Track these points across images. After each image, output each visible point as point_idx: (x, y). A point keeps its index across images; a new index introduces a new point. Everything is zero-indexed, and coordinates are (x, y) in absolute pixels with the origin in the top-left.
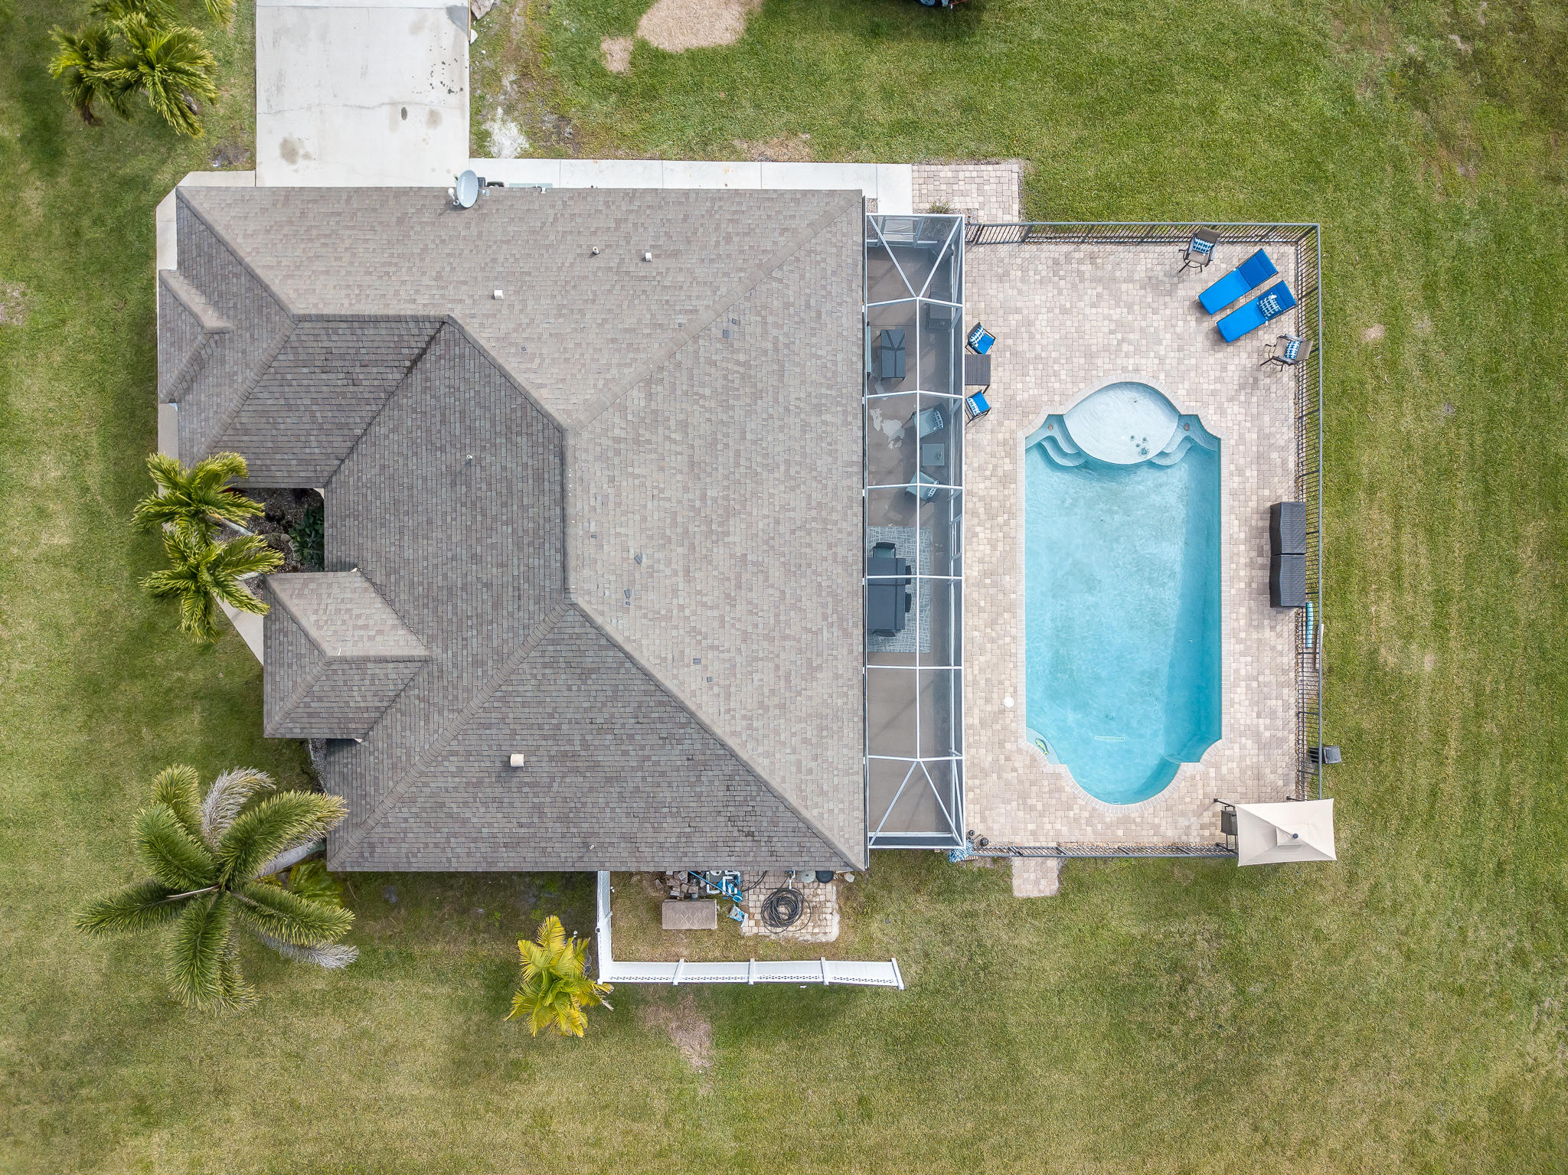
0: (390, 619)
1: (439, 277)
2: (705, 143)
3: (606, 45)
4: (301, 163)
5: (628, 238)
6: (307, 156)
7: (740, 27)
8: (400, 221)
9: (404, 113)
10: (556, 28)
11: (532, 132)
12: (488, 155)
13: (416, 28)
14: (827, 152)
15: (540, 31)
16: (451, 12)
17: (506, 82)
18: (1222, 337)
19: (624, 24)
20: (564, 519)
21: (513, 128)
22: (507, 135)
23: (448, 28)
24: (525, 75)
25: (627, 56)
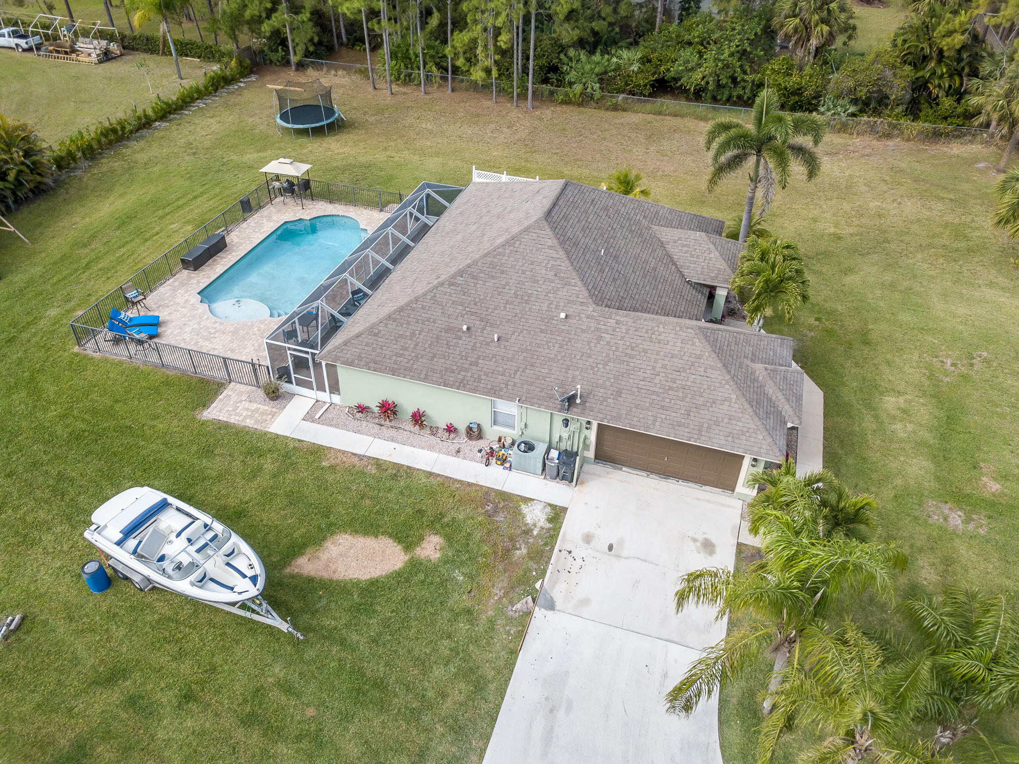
3: (436, 556)
4: (700, 537)
5: (474, 348)
6: (695, 540)
7: (328, 544)
9: (610, 548)
10: (471, 577)
11: (517, 514)
12: (553, 507)
13: (585, 602)
14: (317, 451)
15: (484, 579)
16: (551, 606)
17: (524, 551)
19: (415, 565)
21: (529, 520)
22: (535, 516)
23: (558, 595)
24: (507, 552)
25: (424, 545)
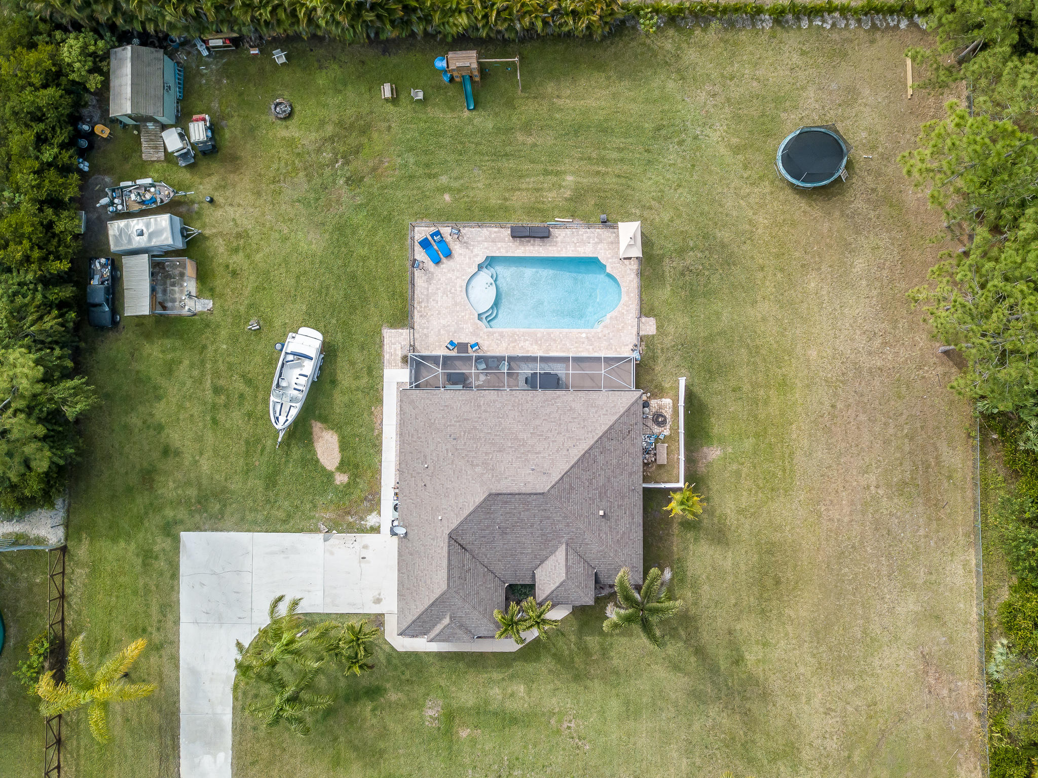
0: (552, 558)
1: (433, 539)
2: (375, 446)
3: (338, 482)
4: (382, 596)
5: (418, 473)
6: (379, 594)
7: (331, 432)
8: (411, 555)
9: (363, 558)
10: (331, 501)
11: (370, 511)
12: (379, 527)
13: (332, 553)
14: (379, 401)
15: (332, 507)
16: (325, 540)
17: (351, 520)
18: (449, 255)
19: (330, 476)
20: (519, 494)
21: (369, 517)
22: (372, 520)
23: (331, 541)
24: (349, 513)
25: (342, 475)
